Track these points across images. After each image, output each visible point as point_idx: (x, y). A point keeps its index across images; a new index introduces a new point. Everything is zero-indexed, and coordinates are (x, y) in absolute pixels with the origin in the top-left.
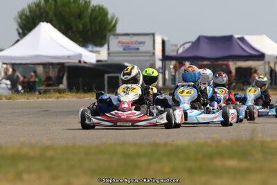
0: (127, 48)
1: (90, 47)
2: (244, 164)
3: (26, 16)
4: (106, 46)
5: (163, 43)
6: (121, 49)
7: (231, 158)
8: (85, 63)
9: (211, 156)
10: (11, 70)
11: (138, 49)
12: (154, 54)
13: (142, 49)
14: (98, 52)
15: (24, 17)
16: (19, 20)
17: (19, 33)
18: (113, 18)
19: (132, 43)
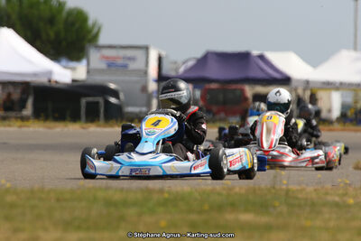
0: (112, 65)
1: (64, 62)
2: (264, 219)
4: (84, 62)
5: (160, 59)
6: (103, 65)
7: (246, 210)
8: (56, 82)
9: (220, 208)
12: (146, 73)
13: (132, 66)
14: (73, 69)
18: (94, 25)
19: (118, 58)
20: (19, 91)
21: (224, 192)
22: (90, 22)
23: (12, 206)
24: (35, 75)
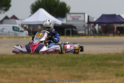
0: (74, 19)
1: (59, 19)
2: (120, 62)
3: (34, 6)
4: (65, 18)
5: (88, 17)
6: (71, 19)
7: (115, 60)
8: (57, 24)
10: (28, 27)
11: (78, 19)
12: (84, 21)
13: (80, 19)
14: (62, 20)
15: (33, 6)
16: (31, 7)
17: (32, 13)
18: (68, 7)
19: (76, 17)
21: (108, 55)
22: (67, 6)
23: (43, 59)
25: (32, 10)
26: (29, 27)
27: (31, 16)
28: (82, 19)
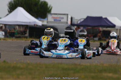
0: (55, 20)
1: (39, 19)
3: (12, 4)
4: (46, 19)
5: (72, 18)
8: (37, 25)
11: (60, 20)
12: (67, 23)
13: (62, 20)
14: (43, 21)
15: (11, 4)
16: (9, 5)
17: (9, 11)
18: (50, 6)
19: (58, 18)
20: (24, 28)
22: (48, 6)
24: (30, 23)
25: (10, 8)
26: (5, 27)
27: (8, 15)
28: (65, 20)
